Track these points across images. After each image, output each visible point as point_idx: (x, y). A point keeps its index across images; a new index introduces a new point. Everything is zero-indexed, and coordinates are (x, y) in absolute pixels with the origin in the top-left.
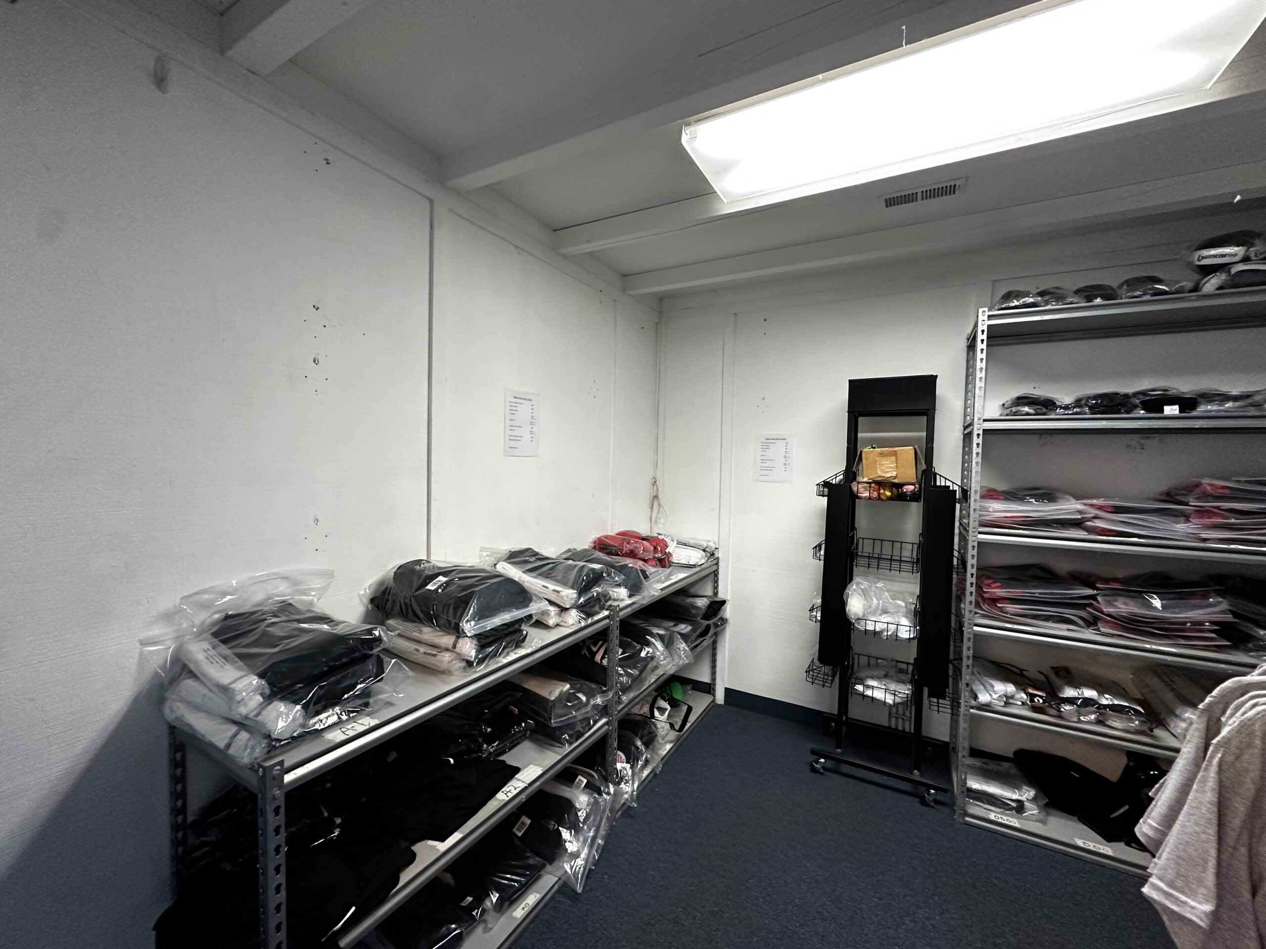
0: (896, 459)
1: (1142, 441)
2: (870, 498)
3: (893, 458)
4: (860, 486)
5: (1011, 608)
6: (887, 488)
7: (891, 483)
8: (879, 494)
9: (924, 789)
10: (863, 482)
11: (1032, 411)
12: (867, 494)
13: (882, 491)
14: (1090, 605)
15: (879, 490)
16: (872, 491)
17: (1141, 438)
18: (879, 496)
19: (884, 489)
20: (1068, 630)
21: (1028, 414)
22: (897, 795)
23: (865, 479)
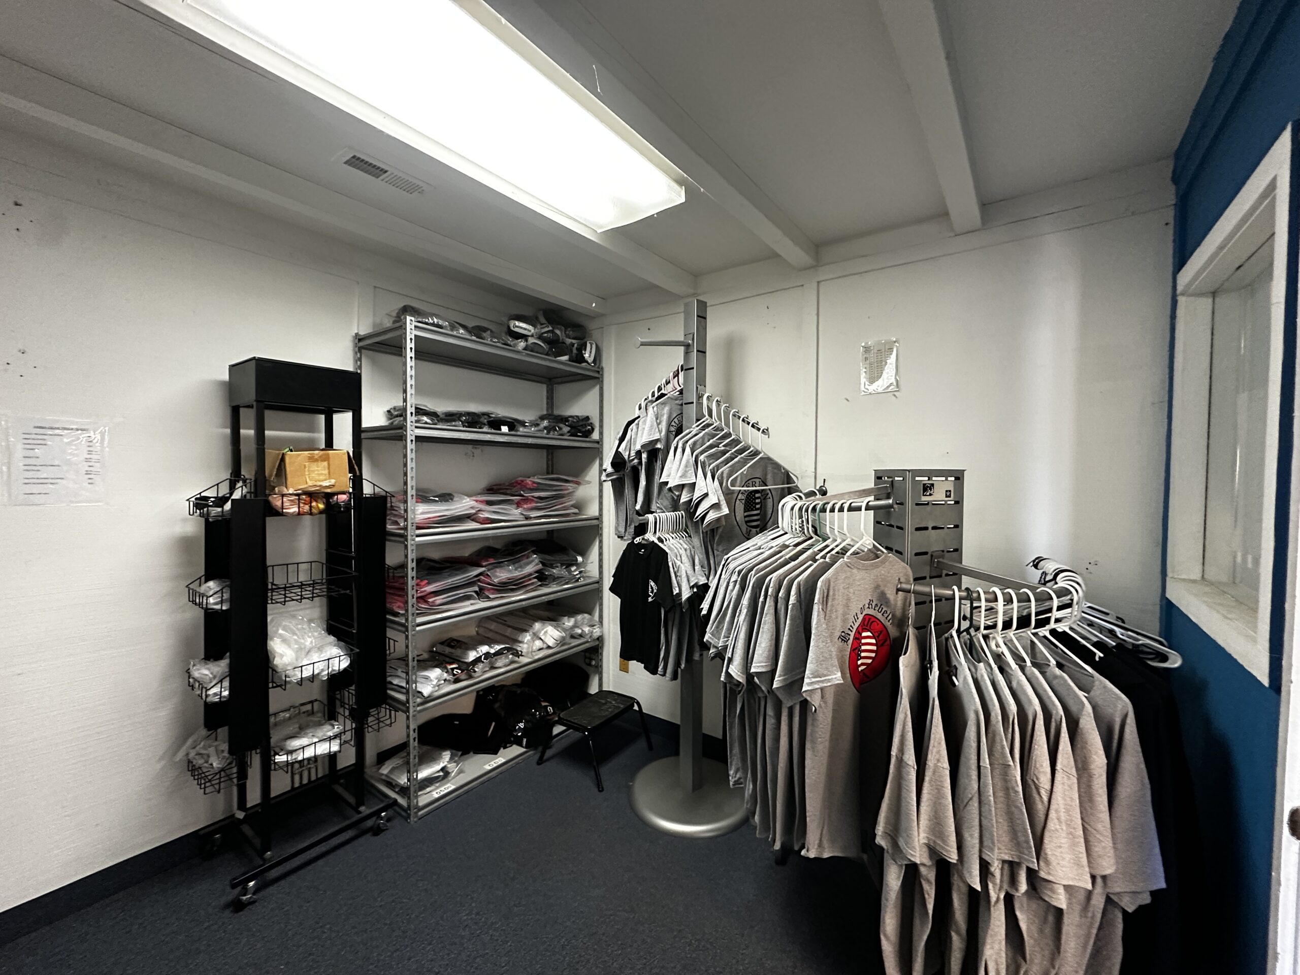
0: (329, 465)
1: (473, 450)
2: (299, 514)
3: (326, 464)
4: (285, 499)
5: (439, 599)
6: (319, 500)
7: (323, 493)
8: (311, 507)
9: (374, 819)
10: (290, 494)
11: (429, 421)
12: (294, 509)
13: (314, 504)
14: (479, 581)
15: (311, 503)
16: (301, 505)
17: (473, 448)
18: (311, 510)
19: (316, 501)
20: (472, 604)
21: (426, 423)
22: (348, 847)
23: (291, 491)
